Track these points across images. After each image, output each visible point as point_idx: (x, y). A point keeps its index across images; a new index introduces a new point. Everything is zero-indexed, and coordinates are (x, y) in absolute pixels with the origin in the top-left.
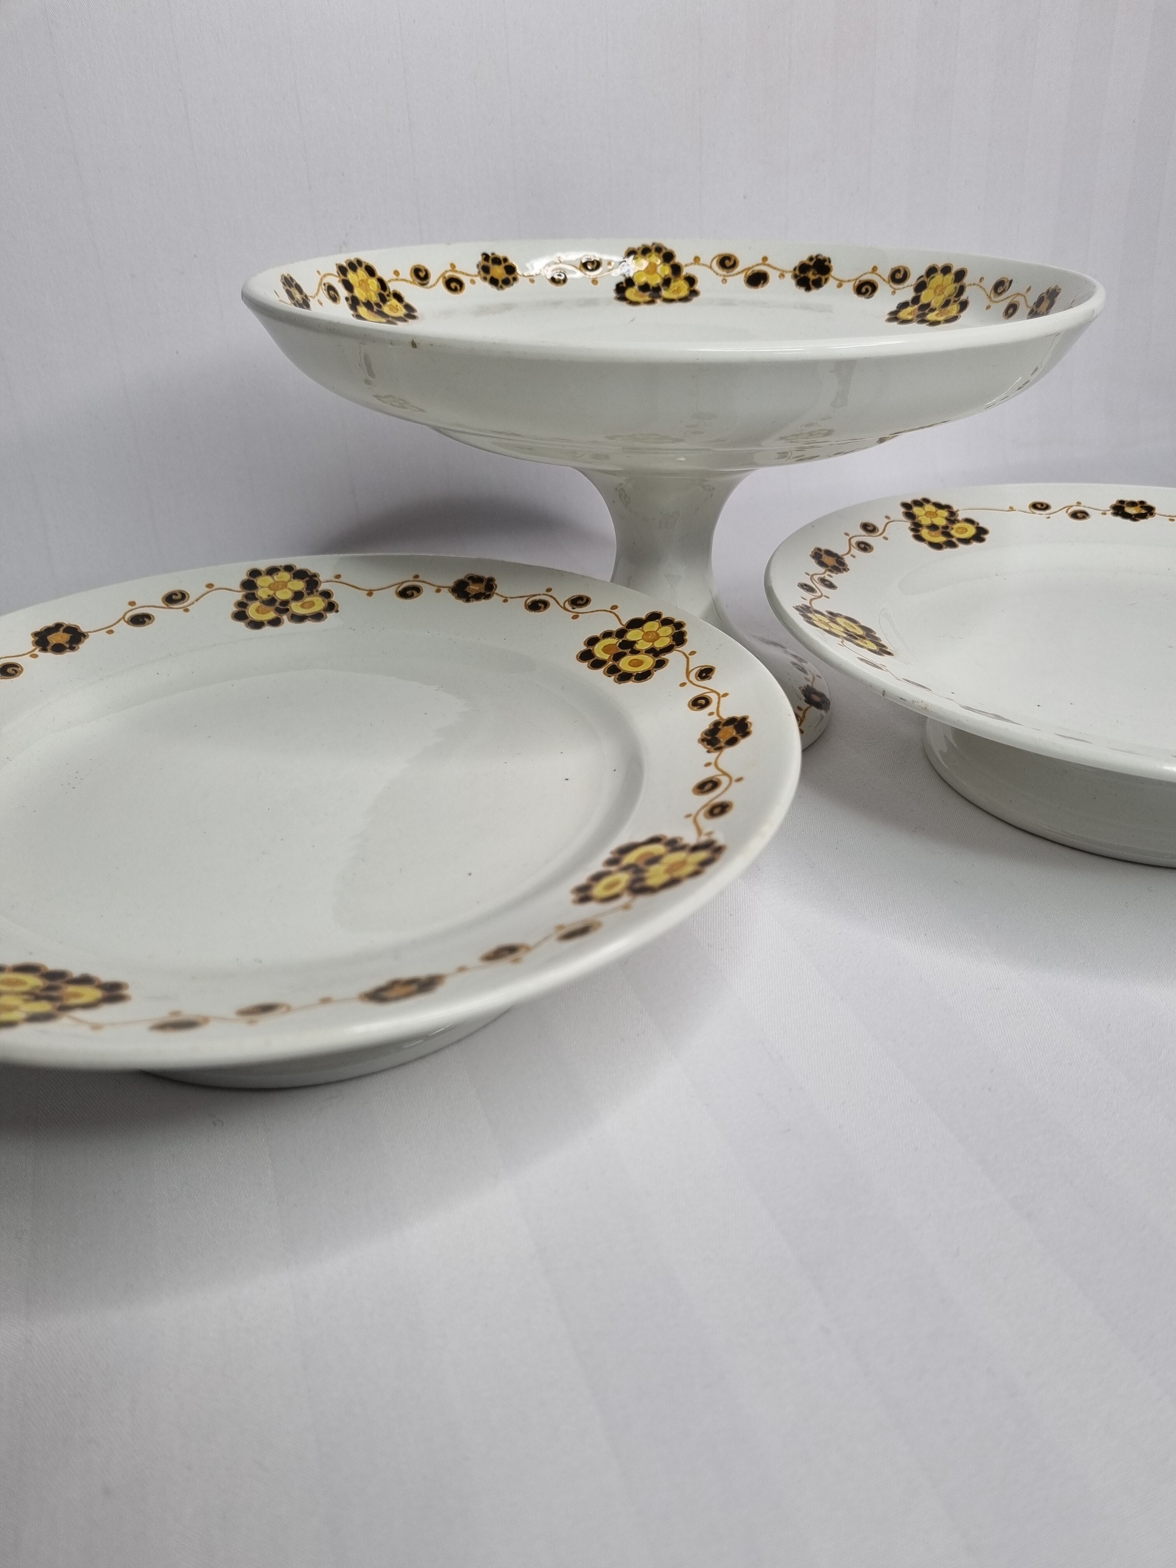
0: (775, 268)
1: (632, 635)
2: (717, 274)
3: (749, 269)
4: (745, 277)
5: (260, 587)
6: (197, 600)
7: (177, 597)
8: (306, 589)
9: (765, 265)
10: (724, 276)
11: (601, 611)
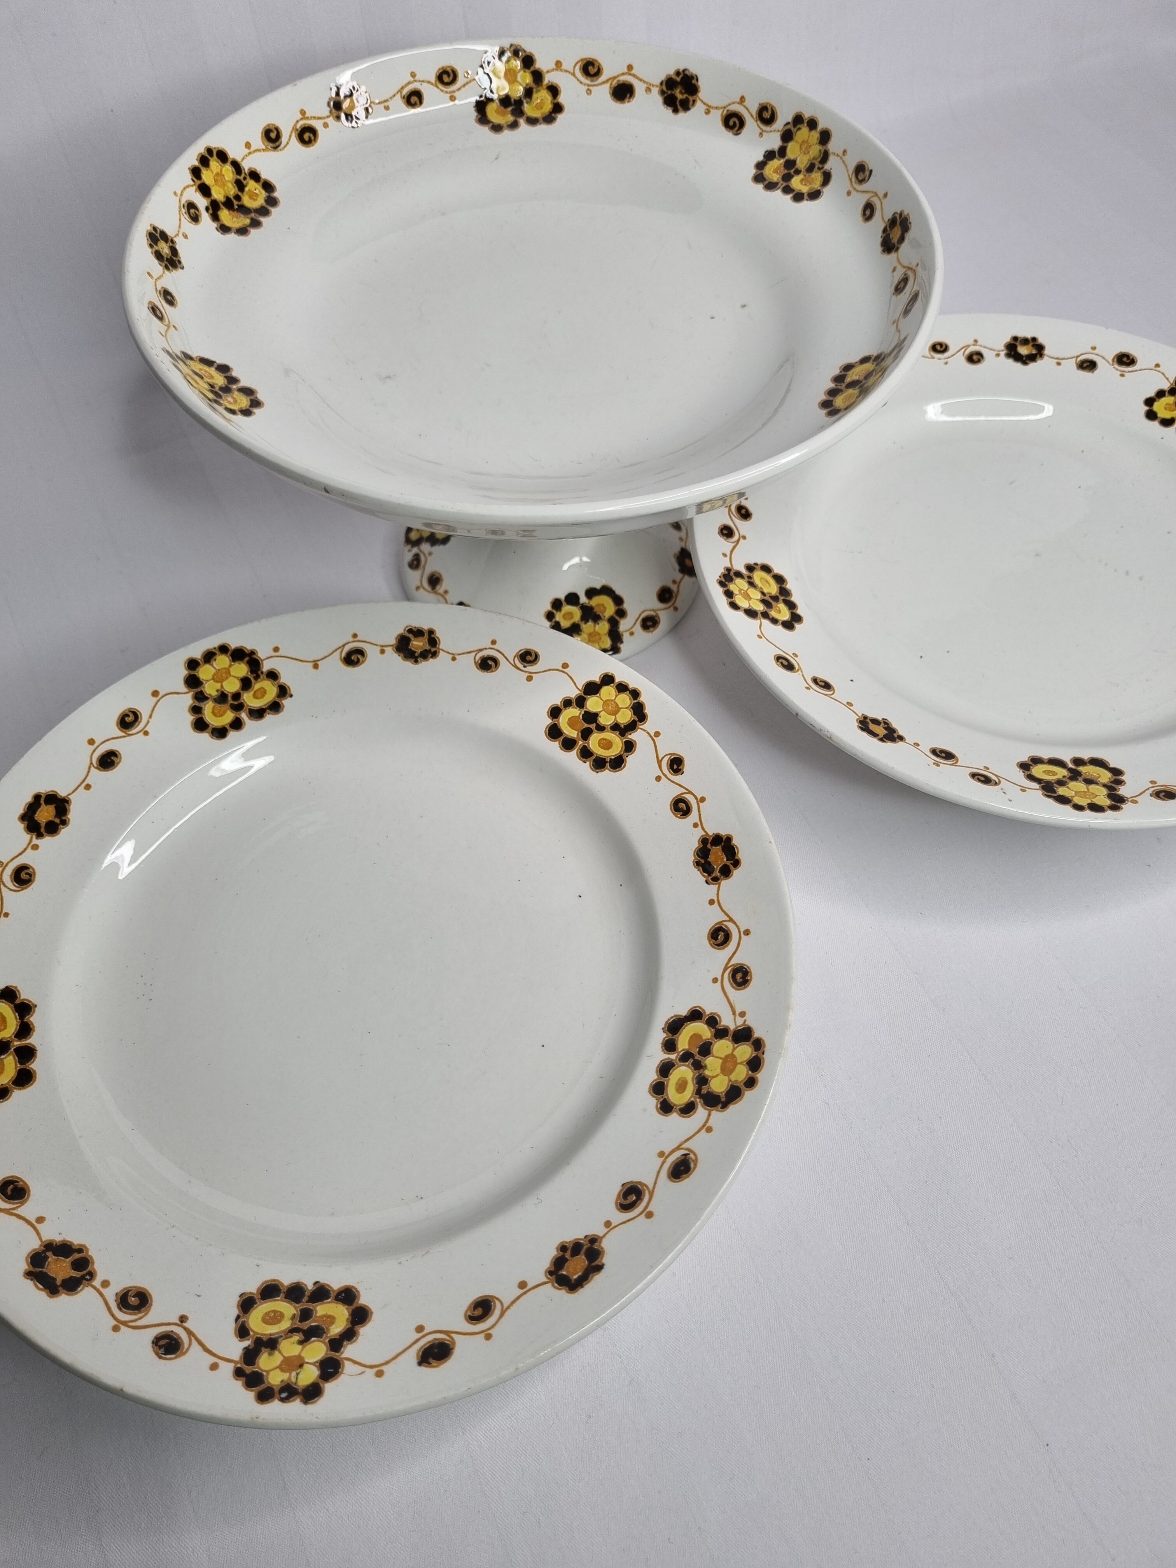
0: (641, 80)
1: (593, 704)
2: (581, 83)
3: (614, 78)
4: (610, 88)
5: (204, 682)
6: (151, 716)
7: (130, 719)
8: (251, 673)
9: (630, 74)
10: (589, 85)
11: (553, 670)
